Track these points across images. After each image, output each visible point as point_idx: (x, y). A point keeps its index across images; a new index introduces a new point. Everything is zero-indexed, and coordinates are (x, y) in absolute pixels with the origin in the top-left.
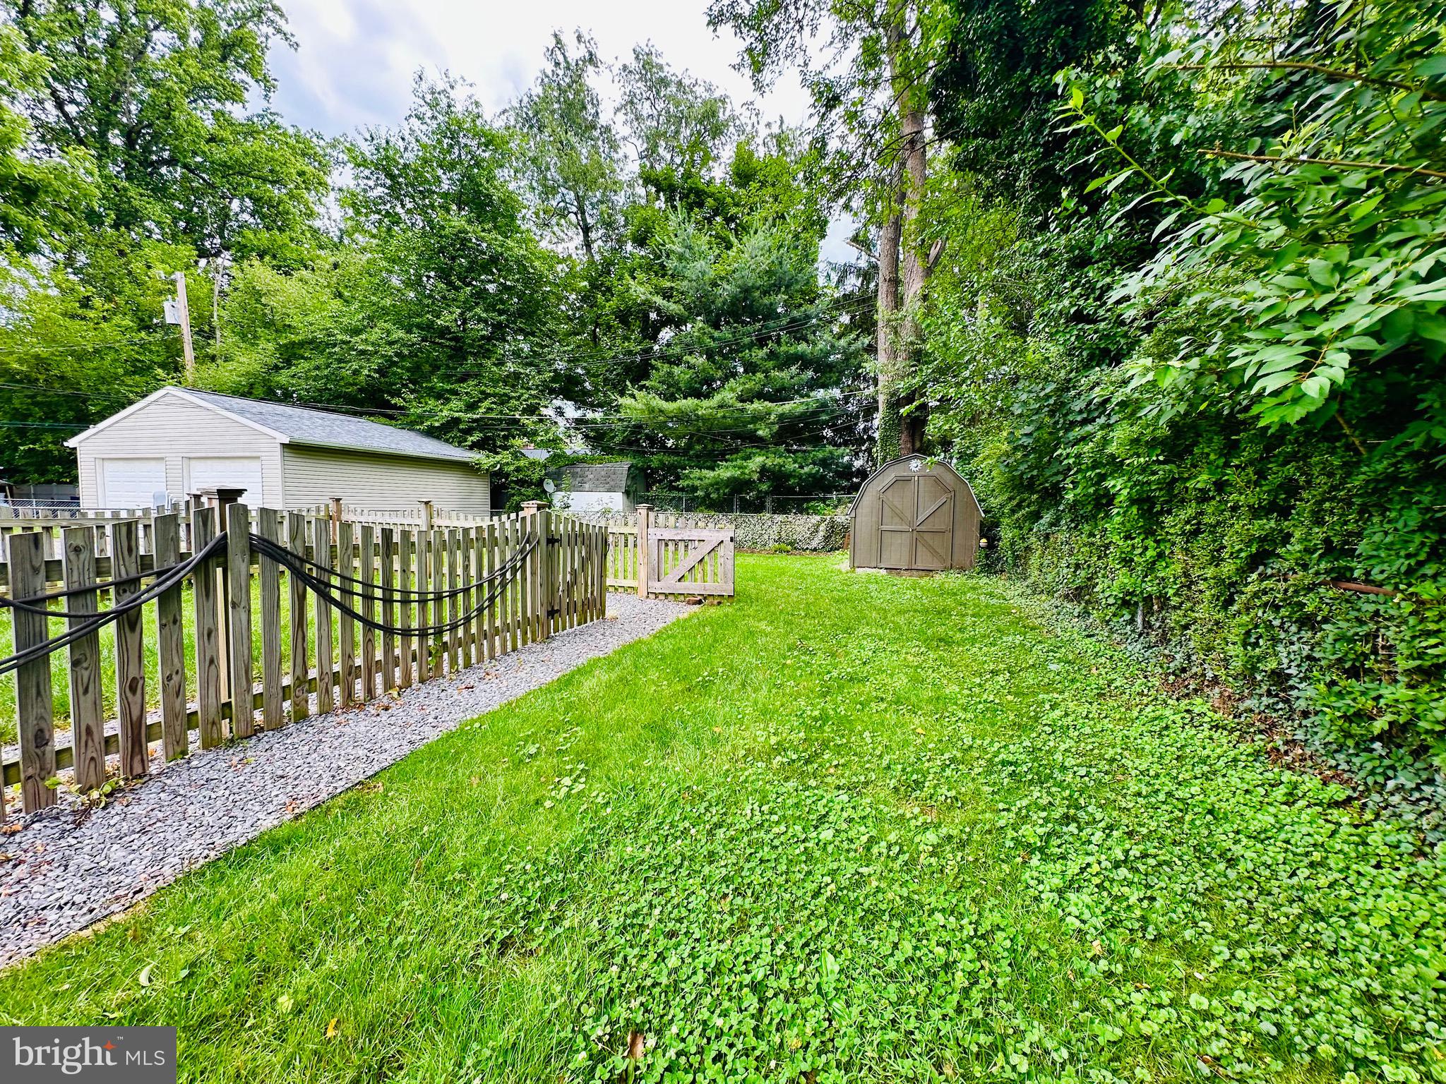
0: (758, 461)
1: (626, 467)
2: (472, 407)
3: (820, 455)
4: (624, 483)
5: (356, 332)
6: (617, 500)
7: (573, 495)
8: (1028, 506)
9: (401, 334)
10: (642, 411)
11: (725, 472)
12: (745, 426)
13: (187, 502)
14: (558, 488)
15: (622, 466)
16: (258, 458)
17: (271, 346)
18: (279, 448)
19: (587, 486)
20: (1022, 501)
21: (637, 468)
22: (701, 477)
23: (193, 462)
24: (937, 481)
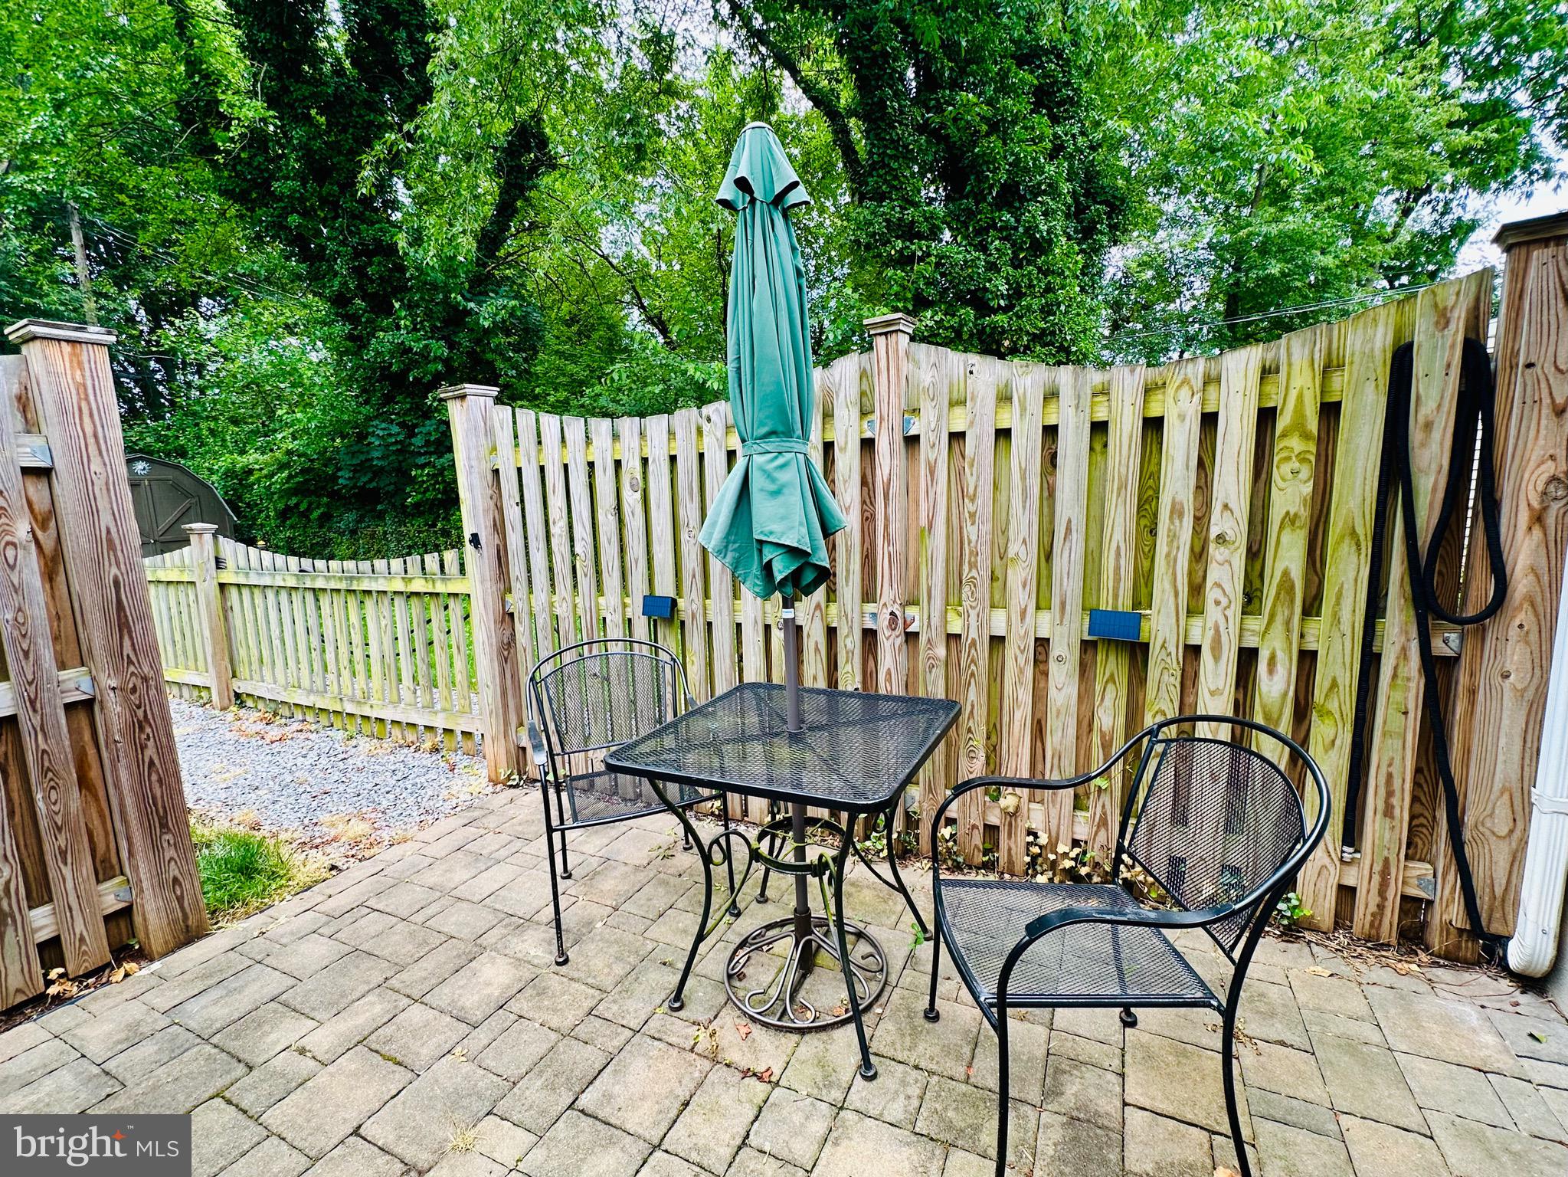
8: (317, 508)
20: (310, 504)
24: (174, 485)
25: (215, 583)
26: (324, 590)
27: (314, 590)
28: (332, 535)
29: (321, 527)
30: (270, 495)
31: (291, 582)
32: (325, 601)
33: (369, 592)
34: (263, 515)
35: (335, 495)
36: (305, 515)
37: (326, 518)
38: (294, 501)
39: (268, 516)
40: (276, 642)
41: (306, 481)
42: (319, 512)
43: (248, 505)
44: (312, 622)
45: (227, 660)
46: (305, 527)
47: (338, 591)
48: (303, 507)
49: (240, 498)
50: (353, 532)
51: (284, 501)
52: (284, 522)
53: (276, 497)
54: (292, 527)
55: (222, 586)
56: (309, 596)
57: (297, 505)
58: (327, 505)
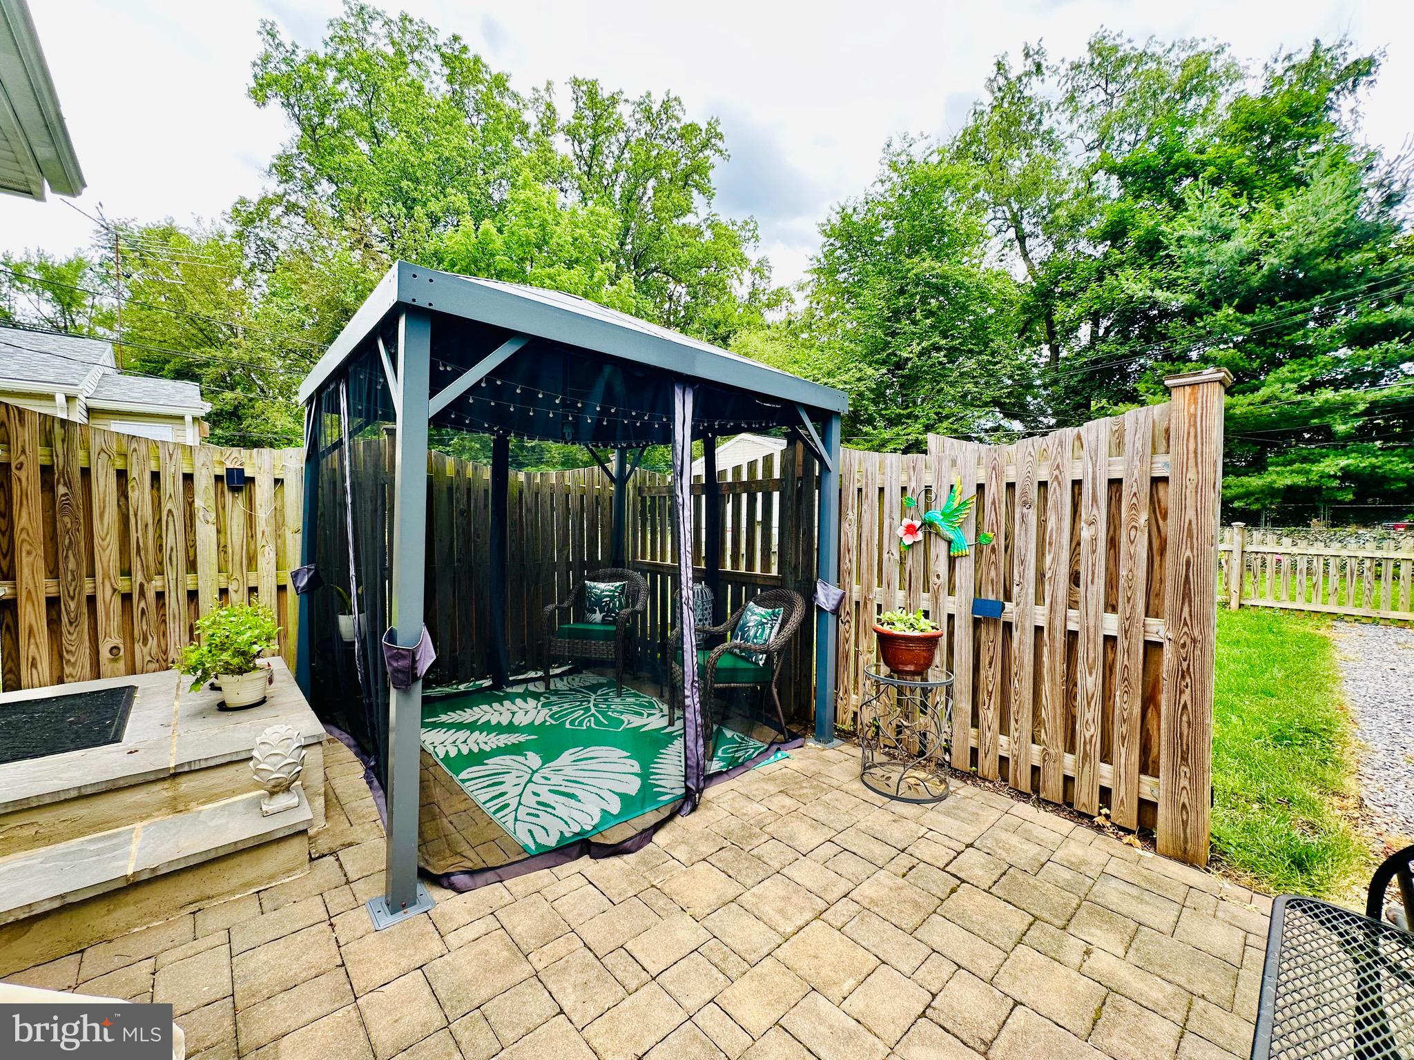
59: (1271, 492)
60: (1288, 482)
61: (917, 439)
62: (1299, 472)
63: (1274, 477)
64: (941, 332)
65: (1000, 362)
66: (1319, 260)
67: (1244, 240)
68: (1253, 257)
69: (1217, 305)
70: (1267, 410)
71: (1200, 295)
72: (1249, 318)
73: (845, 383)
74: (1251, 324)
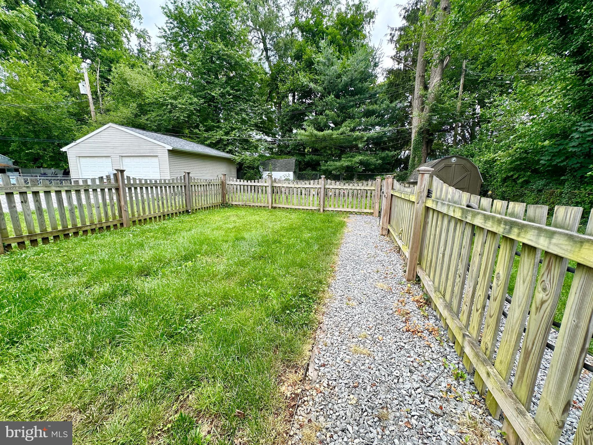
0: (359, 158)
1: (294, 161)
2: (227, 134)
3: (383, 155)
4: (294, 168)
5: (175, 98)
6: (291, 175)
7: (273, 173)
8: (523, 177)
9: (195, 100)
10: (308, 136)
11: (345, 162)
12: (352, 143)
13: (115, 175)
14: (265, 170)
15: (292, 160)
16: (157, 156)
17: (135, 105)
18: (167, 152)
19: (277, 169)
20: (519, 175)
21: (298, 161)
22: (334, 165)
23: (124, 158)
24: (464, 167)
25: (424, 206)
26: (482, 229)
27: (473, 226)
28: (526, 192)
29: (521, 187)
30: (500, 171)
31: (458, 215)
32: (479, 240)
33: (532, 249)
34: (495, 180)
35: (535, 171)
36: (515, 181)
37: (527, 182)
38: (512, 173)
39: (497, 181)
40: (440, 255)
41: (521, 164)
42: (523, 179)
43: (490, 176)
44: (464, 252)
45: (418, 253)
46: (513, 187)
47: (494, 234)
48: (516, 176)
49: (488, 173)
50: (540, 191)
51: (506, 174)
52: (503, 184)
53: (503, 172)
54: (507, 186)
55: (427, 209)
56: (468, 231)
57: (512, 176)
58: (529, 176)
59: (342, 168)
60: (347, 164)
61: (221, 139)
62: (350, 161)
63: (343, 162)
64: (231, 87)
65: (257, 107)
66: (357, 82)
67: (337, 67)
68: (339, 76)
69: (329, 93)
70: (342, 137)
71: (325, 89)
72: (338, 101)
73: (183, 104)
74: (339, 103)
